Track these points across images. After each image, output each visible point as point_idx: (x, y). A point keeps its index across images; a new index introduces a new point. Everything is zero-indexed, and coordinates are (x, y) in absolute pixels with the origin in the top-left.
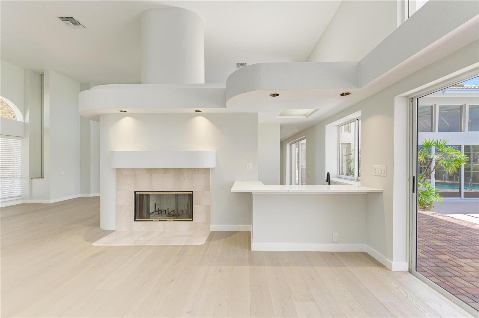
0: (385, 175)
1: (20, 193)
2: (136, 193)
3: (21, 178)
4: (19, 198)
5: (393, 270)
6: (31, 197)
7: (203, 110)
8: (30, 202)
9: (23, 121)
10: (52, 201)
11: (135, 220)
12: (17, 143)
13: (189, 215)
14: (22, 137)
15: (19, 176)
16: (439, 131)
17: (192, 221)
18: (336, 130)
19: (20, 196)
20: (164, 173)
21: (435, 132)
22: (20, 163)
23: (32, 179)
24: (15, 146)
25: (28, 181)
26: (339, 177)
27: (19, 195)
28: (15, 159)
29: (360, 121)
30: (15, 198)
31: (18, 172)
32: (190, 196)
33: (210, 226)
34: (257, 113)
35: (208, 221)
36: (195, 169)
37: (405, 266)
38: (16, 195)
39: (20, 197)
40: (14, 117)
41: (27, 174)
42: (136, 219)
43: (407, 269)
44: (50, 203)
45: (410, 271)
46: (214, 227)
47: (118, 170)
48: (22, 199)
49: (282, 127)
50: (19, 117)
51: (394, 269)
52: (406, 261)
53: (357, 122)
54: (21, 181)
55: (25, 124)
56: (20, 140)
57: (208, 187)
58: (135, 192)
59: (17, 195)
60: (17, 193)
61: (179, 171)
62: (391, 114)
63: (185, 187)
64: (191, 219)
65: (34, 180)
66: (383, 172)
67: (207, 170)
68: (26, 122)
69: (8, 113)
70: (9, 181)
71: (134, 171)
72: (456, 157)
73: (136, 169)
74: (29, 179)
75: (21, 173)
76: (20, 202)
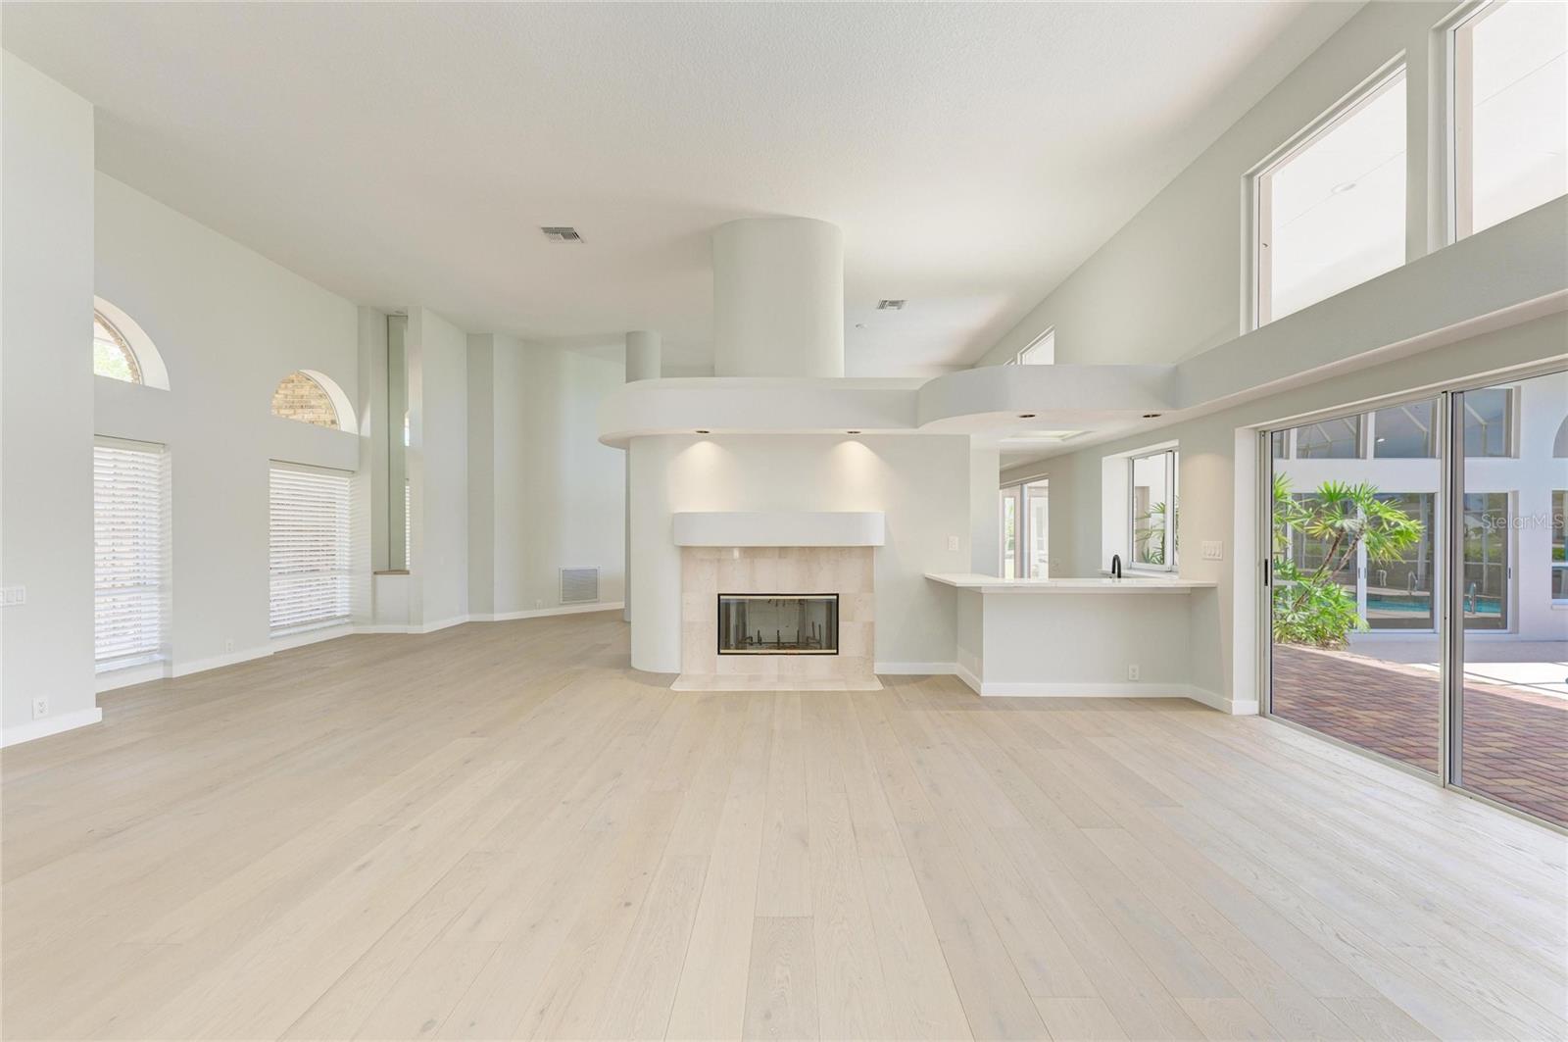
0: (1220, 558)
1: (349, 608)
2: (722, 597)
3: (351, 572)
4: (346, 620)
5: (1234, 713)
6: (375, 618)
7: (863, 431)
8: (373, 629)
9: (357, 432)
10: (427, 628)
11: (719, 653)
12: (341, 486)
13: (832, 643)
14: (353, 472)
16: (1377, 455)
17: (837, 653)
18: (1124, 467)
19: (347, 616)
20: (780, 557)
21: (1365, 458)
22: (349, 536)
23: (375, 573)
24: (337, 492)
25: (367, 578)
26: (1131, 568)
27: (347, 613)
28: (338, 525)
29: (1177, 454)
30: (339, 622)
31: (343, 559)
32: (833, 606)
33: (873, 666)
34: (968, 436)
35: (869, 656)
36: (842, 549)
37: (1253, 707)
38: (338, 614)
39: (351, 618)
40: (333, 422)
41: (367, 563)
42: (722, 651)
43: (1257, 712)
44: (426, 631)
45: (1262, 714)
46: (882, 667)
47: (685, 550)
48: (353, 623)
49: (1003, 456)
50: (347, 421)
51: (1235, 711)
52: (1256, 699)
53: (1170, 454)
54: (351, 579)
55: (360, 439)
56: (350, 477)
57: (869, 585)
58: (719, 595)
59: (343, 613)
60: (342, 609)
61: (809, 553)
62: (1229, 455)
63: (821, 583)
64: (835, 651)
65: (379, 577)
66: (1218, 553)
67: (869, 550)
68: (362, 434)
71: (719, 552)
72: (1397, 524)
73: (723, 547)
74: (370, 574)
75: (352, 561)
76: (350, 630)
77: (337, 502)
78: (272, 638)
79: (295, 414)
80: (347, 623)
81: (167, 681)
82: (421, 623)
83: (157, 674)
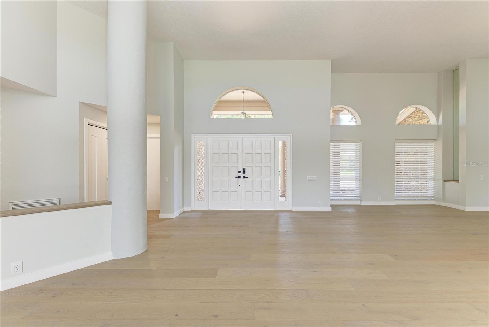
1: (433, 194)
3: (434, 180)
6: (444, 200)
8: (443, 204)
9: (437, 124)
10: (468, 209)
12: (430, 146)
14: (435, 140)
15: (432, 178)
22: (434, 165)
23: (444, 181)
24: (429, 150)
25: (441, 182)
27: (432, 196)
28: (429, 161)
30: (429, 198)
31: (431, 174)
38: (429, 196)
39: (434, 198)
40: (428, 122)
41: (440, 176)
48: (435, 200)
50: (433, 120)
54: (434, 183)
55: (438, 126)
56: (434, 142)
60: (431, 193)
65: (446, 182)
68: (439, 124)
69: (420, 120)
70: (419, 181)
74: (441, 181)
75: (434, 175)
76: (433, 203)
77: (429, 152)
78: (395, 200)
79: (422, 121)
80: (433, 200)
81: (360, 205)
82: (465, 206)
83: (358, 203)
